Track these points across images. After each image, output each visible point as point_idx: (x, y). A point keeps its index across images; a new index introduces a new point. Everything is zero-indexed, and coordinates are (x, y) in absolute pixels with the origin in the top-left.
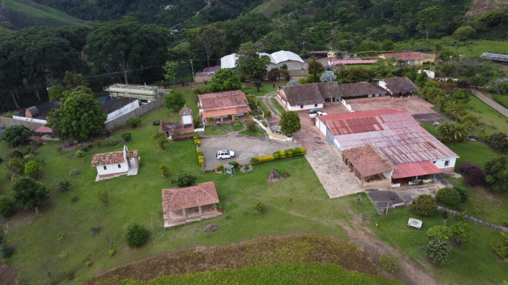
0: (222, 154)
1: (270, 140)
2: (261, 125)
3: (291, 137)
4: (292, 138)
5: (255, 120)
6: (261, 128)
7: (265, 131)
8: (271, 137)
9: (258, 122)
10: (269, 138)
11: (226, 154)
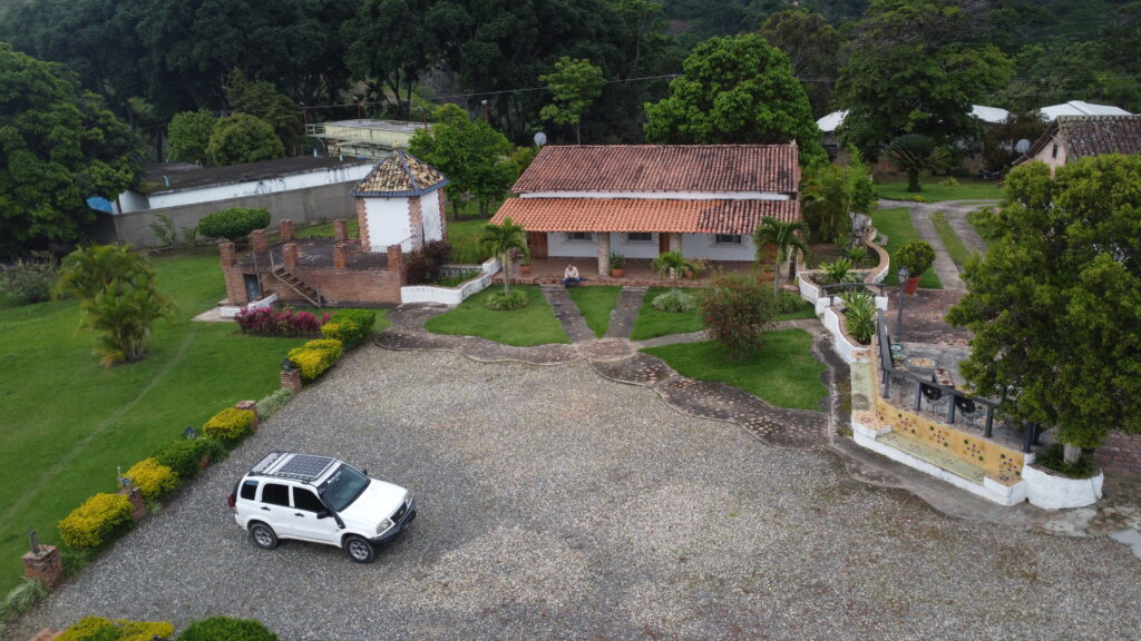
0: (275, 495)
1: (848, 460)
2: (832, 321)
3: (1080, 470)
4: (1098, 481)
5: (810, 291)
6: (826, 346)
7: (843, 372)
8: (863, 434)
9: (821, 303)
10: (844, 430)
11: (305, 500)
